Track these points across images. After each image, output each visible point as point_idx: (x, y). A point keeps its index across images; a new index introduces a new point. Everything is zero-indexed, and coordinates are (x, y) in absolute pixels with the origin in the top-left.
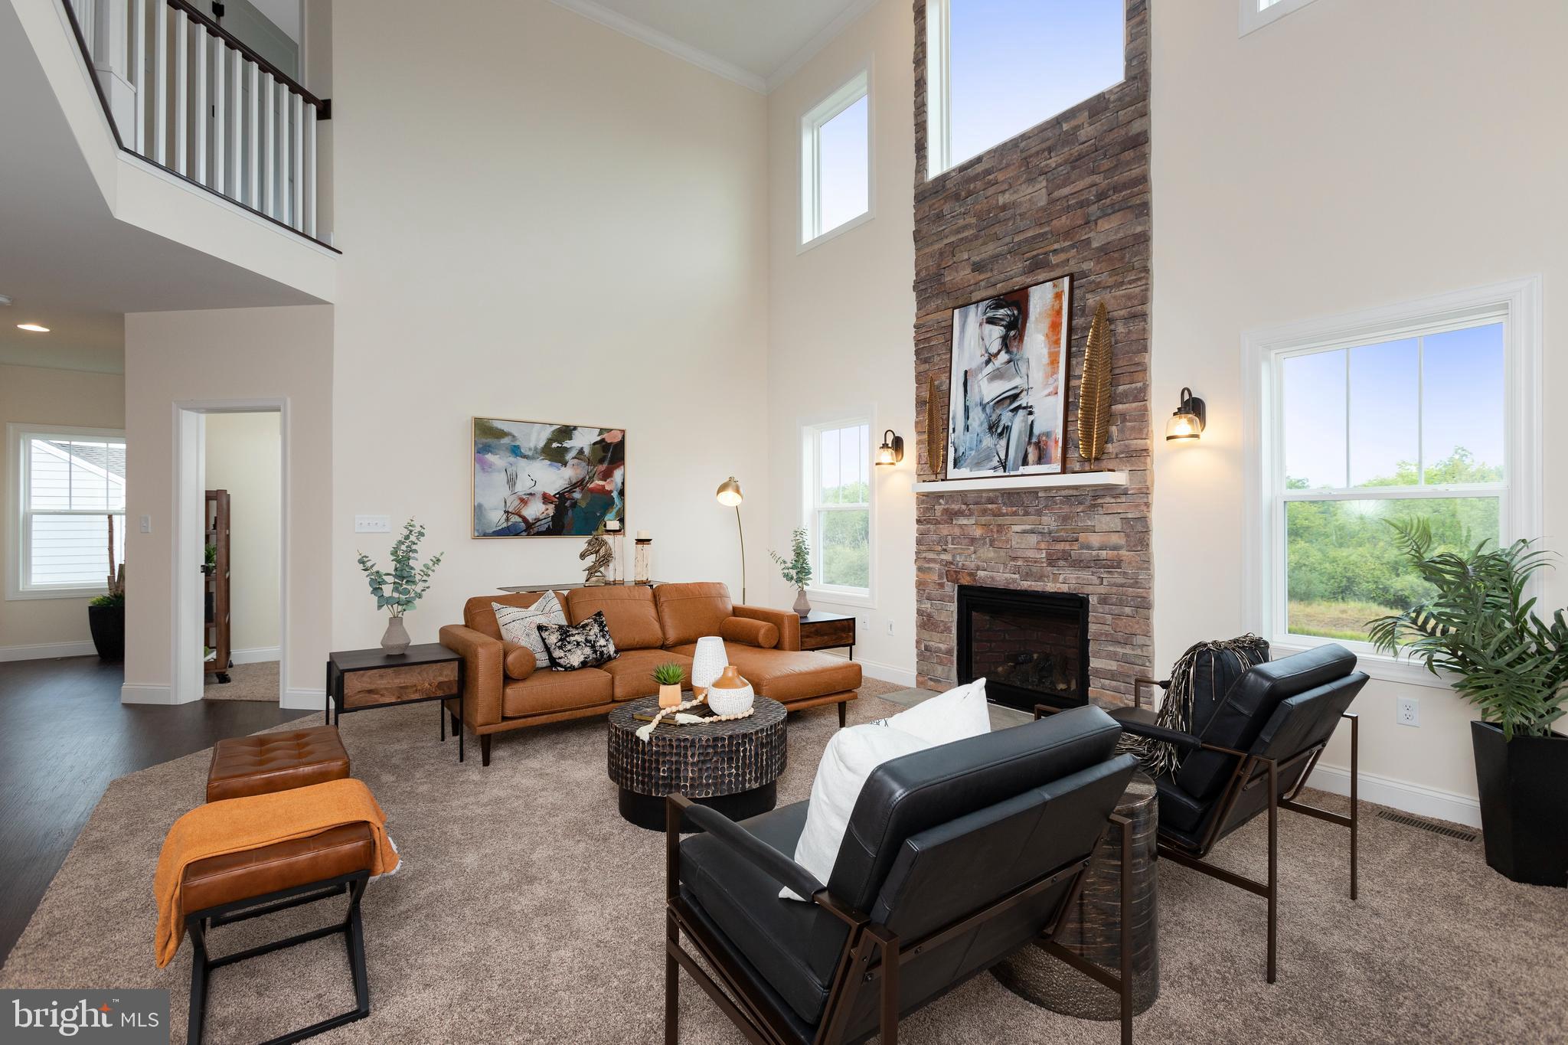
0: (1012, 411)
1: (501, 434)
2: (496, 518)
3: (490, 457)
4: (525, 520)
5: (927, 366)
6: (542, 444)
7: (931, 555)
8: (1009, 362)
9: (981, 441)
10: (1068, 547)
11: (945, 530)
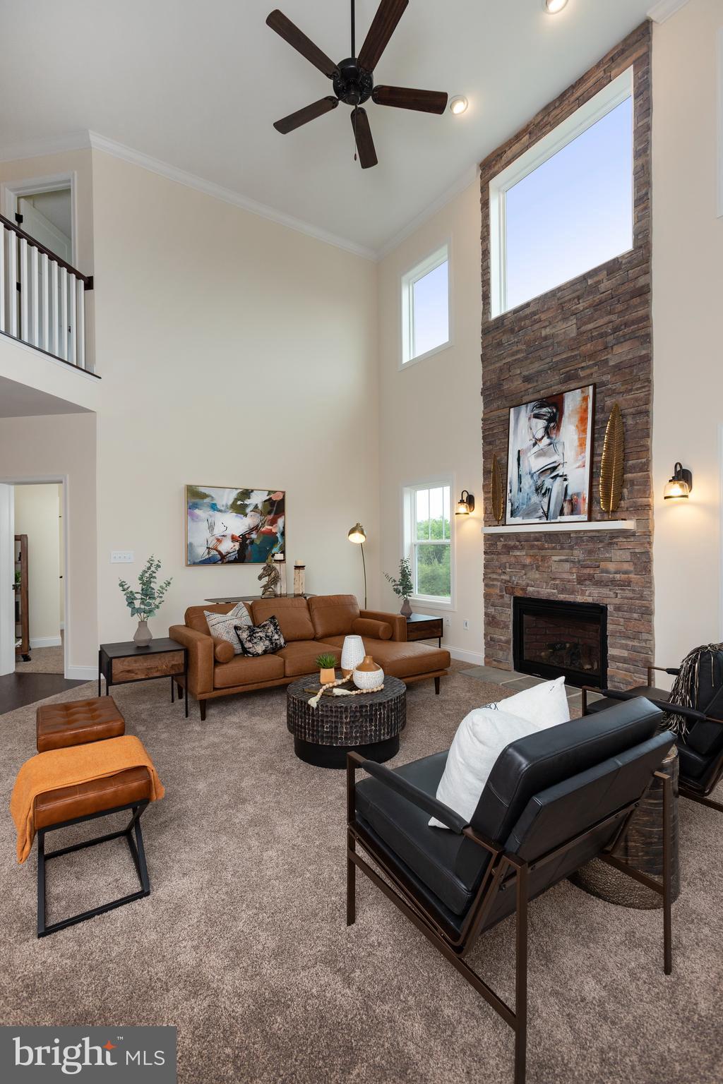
0: (552, 478)
1: (205, 496)
2: (202, 552)
3: (197, 511)
4: (220, 553)
5: (491, 447)
6: (230, 502)
7: (495, 576)
8: (550, 444)
9: (530, 499)
10: (592, 572)
11: (504, 559)
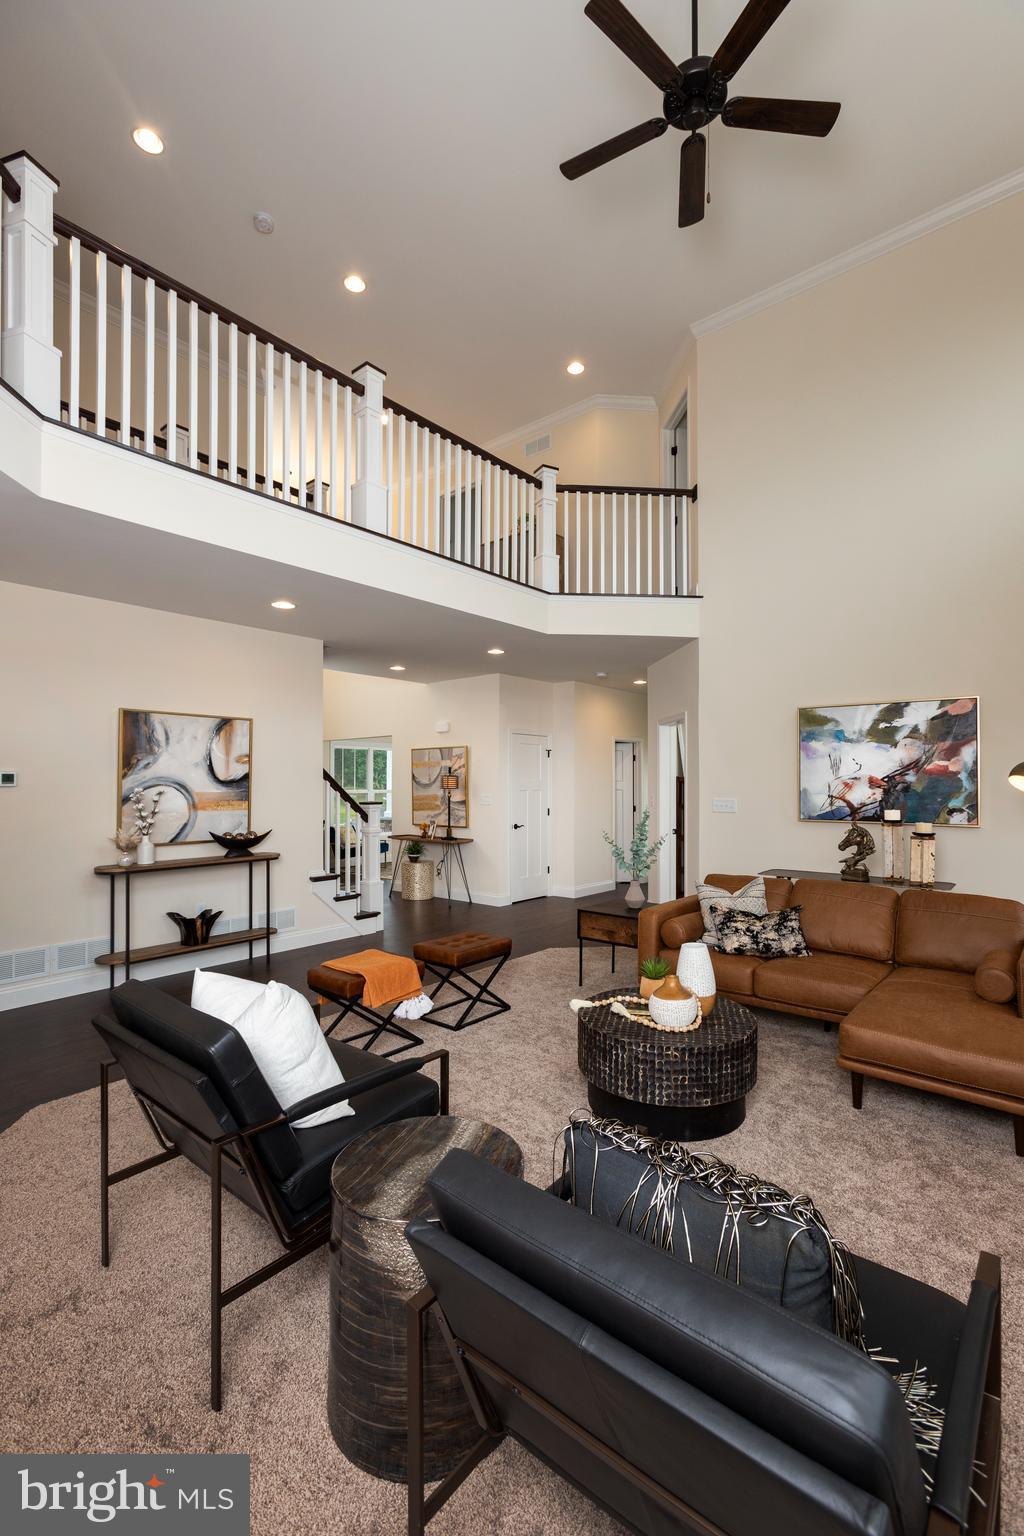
1: (825, 721)
2: (820, 802)
3: (814, 744)
4: (849, 804)
6: (867, 726)
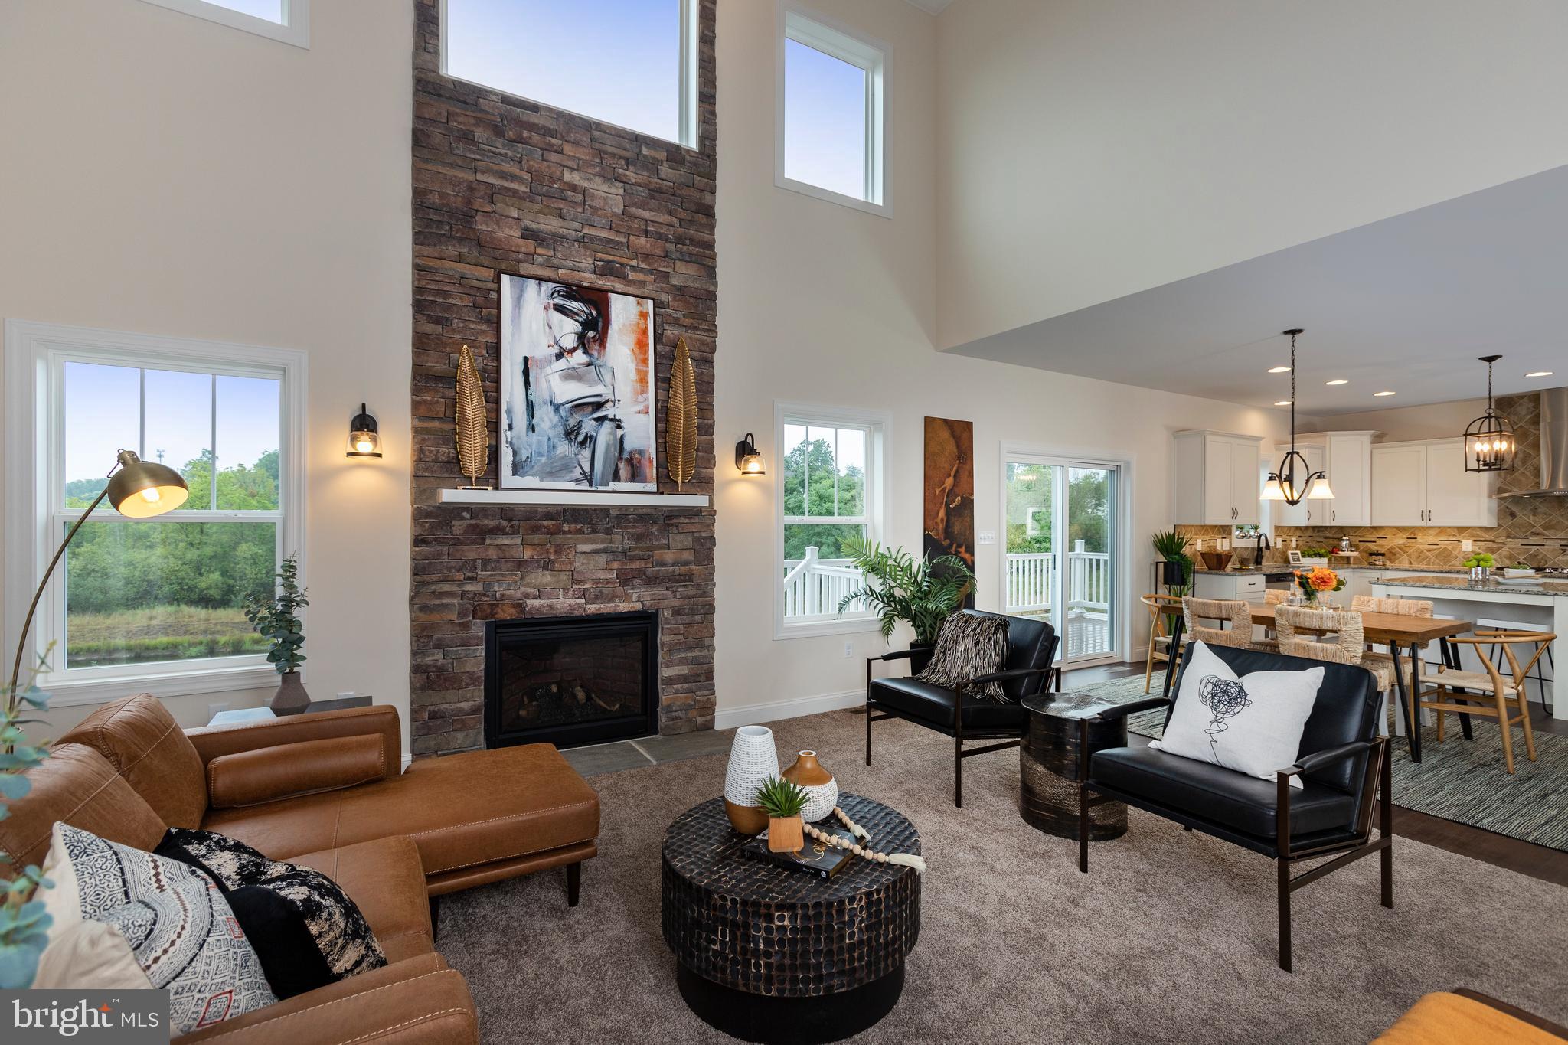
0: (596, 420)
5: (439, 329)
8: (589, 364)
9: (554, 447)
10: (643, 566)
11: (471, 553)
